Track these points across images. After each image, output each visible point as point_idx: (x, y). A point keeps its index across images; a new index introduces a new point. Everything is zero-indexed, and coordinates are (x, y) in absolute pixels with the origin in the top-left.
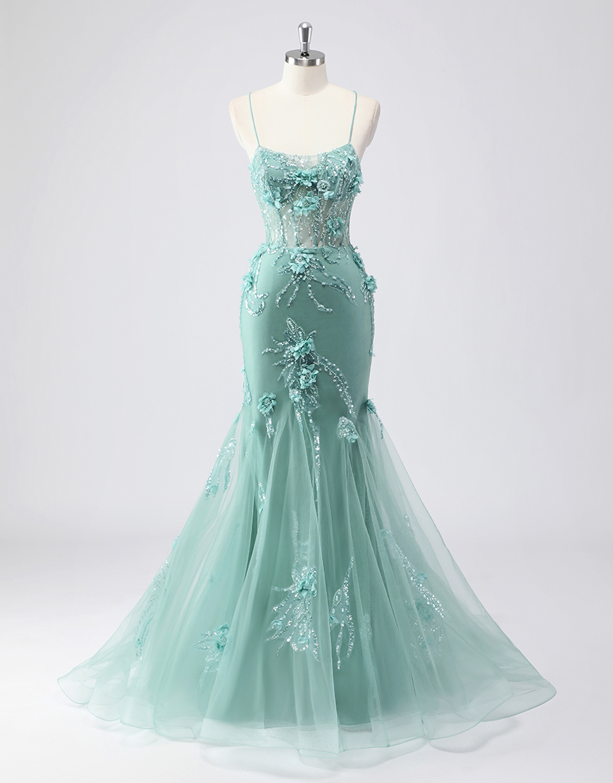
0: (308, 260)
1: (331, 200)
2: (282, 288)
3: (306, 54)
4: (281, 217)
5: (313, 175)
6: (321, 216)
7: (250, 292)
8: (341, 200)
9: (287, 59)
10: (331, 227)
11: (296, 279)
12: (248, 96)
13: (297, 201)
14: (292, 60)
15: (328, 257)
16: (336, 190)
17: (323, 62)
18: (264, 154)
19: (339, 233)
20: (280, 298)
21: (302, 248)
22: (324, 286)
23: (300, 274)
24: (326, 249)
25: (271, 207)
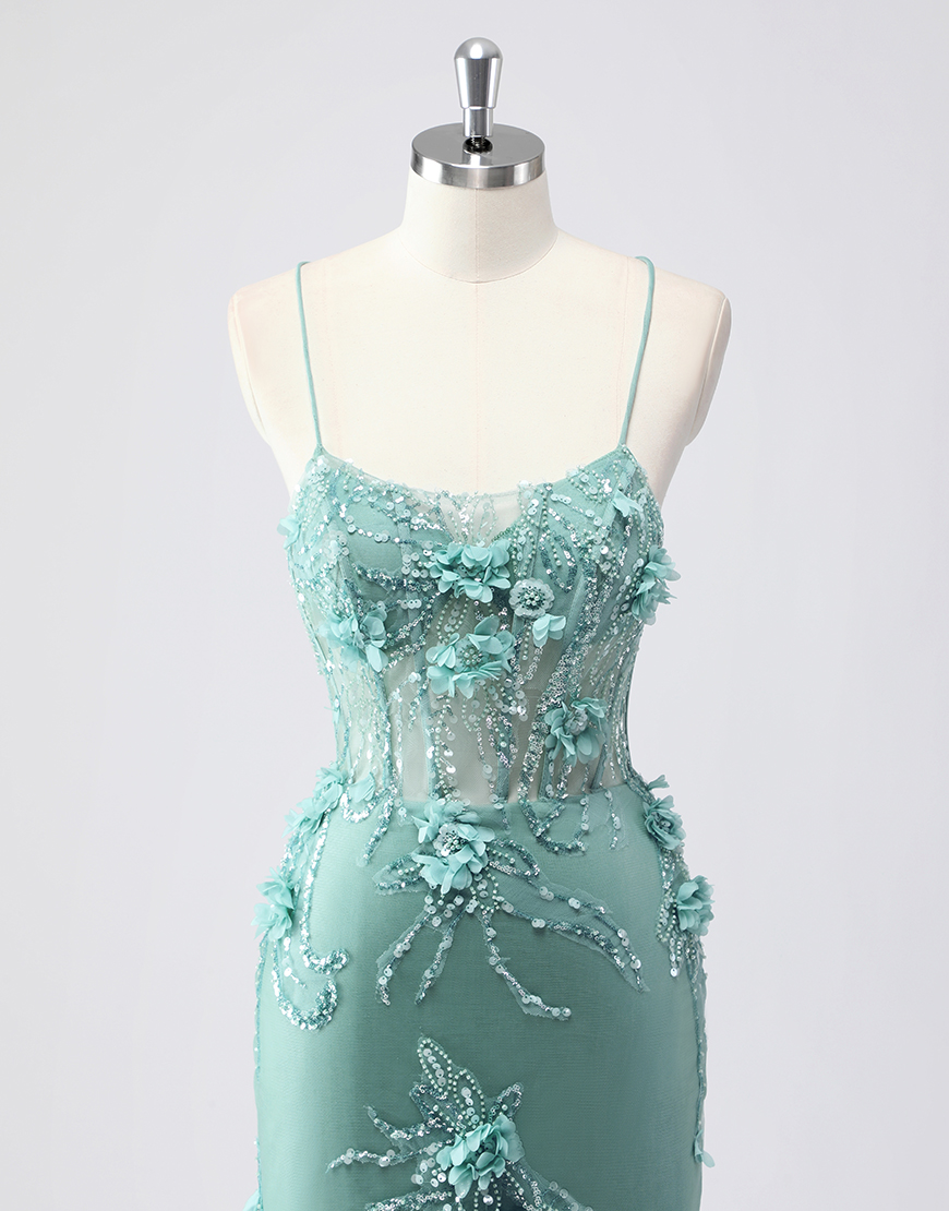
0: (481, 850)
1: (556, 647)
2: (396, 938)
3: (481, 145)
4: (386, 694)
5: (499, 562)
6: (521, 695)
7: (287, 941)
8: (593, 641)
9: (417, 164)
10: (556, 732)
11: (441, 910)
12: (291, 277)
13: (440, 647)
14: (432, 168)
15: (547, 831)
16: (574, 609)
17: (537, 170)
18: (338, 484)
19: (587, 749)
20: (389, 972)
21: (454, 806)
22: (539, 931)
23: (454, 892)
24: (538, 805)
25: (356, 666)
